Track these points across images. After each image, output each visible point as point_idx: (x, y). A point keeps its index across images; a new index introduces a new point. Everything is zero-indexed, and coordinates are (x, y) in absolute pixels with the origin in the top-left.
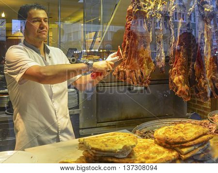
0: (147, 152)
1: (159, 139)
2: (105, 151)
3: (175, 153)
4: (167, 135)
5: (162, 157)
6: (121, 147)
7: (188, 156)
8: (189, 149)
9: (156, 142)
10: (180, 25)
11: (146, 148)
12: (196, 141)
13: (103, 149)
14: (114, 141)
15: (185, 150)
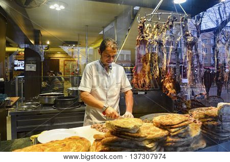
0: (149, 131)
1: (156, 123)
2: (123, 128)
3: (166, 132)
4: (161, 120)
5: (158, 133)
6: (133, 126)
7: (175, 134)
8: (176, 129)
9: (154, 125)
10: (171, 50)
11: (148, 128)
12: (180, 125)
13: (122, 126)
14: (128, 122)
15: (173, 130)
